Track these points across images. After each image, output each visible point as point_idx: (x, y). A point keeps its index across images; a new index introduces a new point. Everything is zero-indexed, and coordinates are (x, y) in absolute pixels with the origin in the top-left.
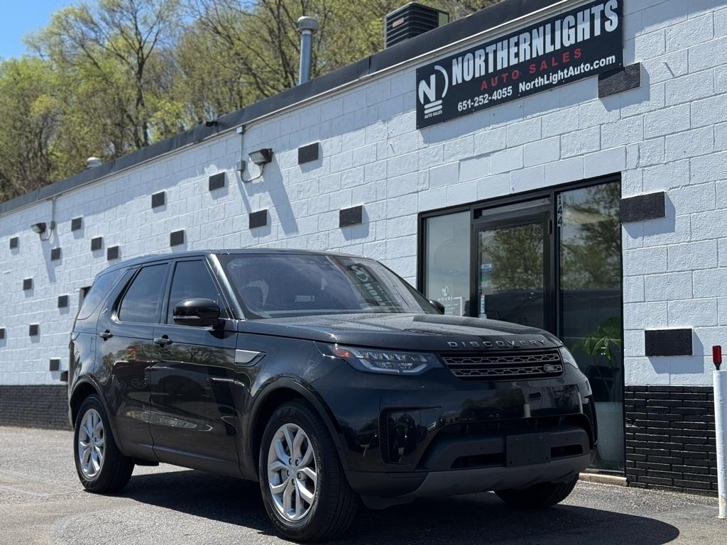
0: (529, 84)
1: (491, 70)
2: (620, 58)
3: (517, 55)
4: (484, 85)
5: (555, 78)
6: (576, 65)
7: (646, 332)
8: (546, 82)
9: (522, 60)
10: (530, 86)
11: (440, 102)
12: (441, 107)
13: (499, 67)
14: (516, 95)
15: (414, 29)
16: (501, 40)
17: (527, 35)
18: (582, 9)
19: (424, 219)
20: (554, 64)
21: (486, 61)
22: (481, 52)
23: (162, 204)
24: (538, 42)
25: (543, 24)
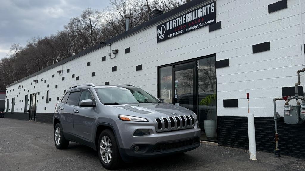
1: (178, 25)
2: (215, 20)
4: (176, 30)
5: (196, 27)
6: (202, 23)
7: (224, 100)
8: (194, 28)
9: (186, 22)
10: (189, 29)
11: (163, 35)
13: (180, 24)
14: (185, 32)
15: (156, 15)
16: (180, 16)
17: (188, 15)
18: (204, 6)
19: (159, 68)
20: (196, 23)
21: (176, 23)
22: (175, 20)
23: (90, 65)
24: (191, 17)
25: (193, 11)
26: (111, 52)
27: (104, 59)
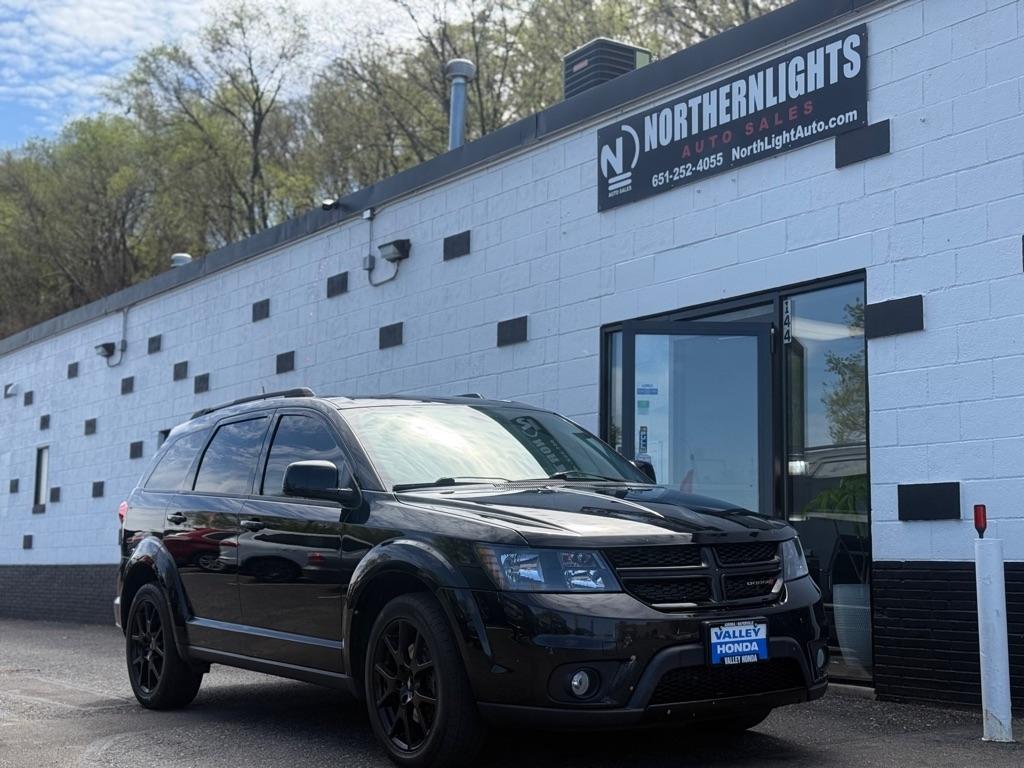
0: (744, 149)
1: (695, 131)
2: (863, 114)
3: (729, 110)
4: (687, 152)
5: (779, 141)
6: (806, 124)
7: (899, 486)
8: (767, 147)
9: (735, 116)
10: (746, 151)
11: (629, 174)
12: (629, 181)
13: (706, 127)
14: (729, 165)
15: (602, 75)
16: (708, 90)
17: (742, 83)
18: (814, 47)
19: (607, 333)
20: (777, 122)
21: (689, 119)
22: (682, 107)
23: (267, 315)
24: (756, 93)
25: (763, 68)
26: (378, 254)
27: (338, 286)
